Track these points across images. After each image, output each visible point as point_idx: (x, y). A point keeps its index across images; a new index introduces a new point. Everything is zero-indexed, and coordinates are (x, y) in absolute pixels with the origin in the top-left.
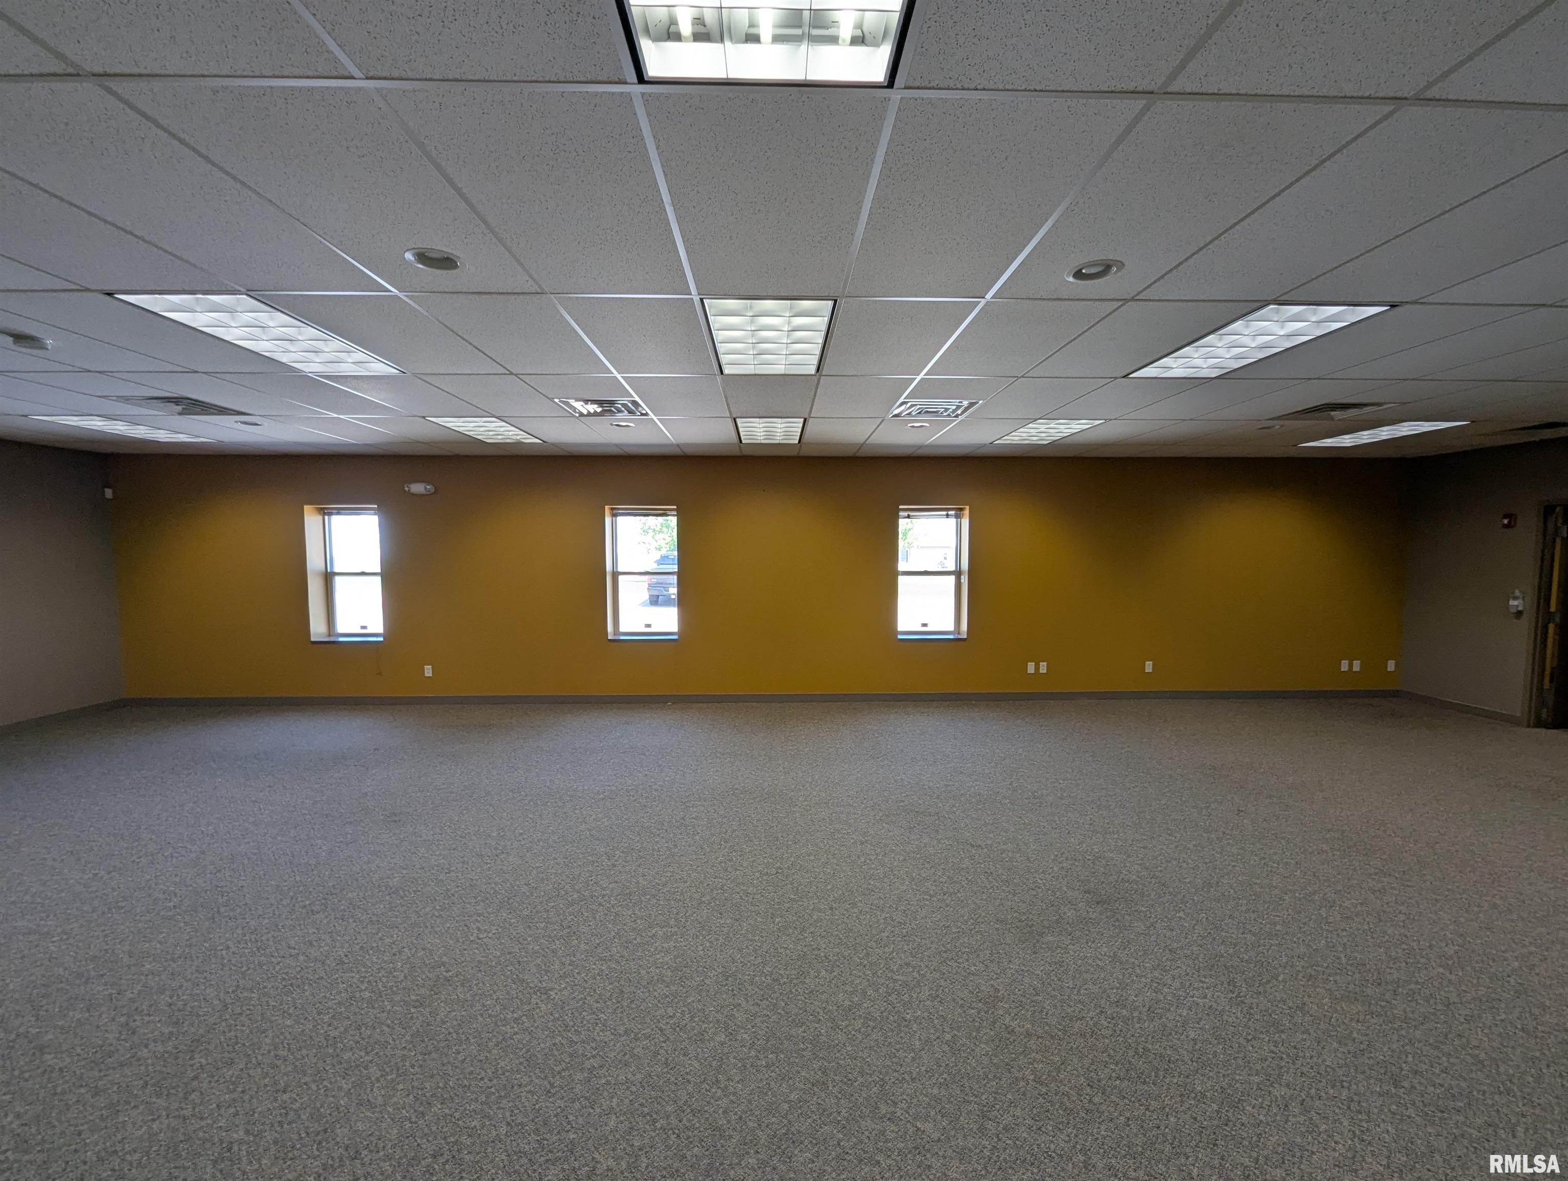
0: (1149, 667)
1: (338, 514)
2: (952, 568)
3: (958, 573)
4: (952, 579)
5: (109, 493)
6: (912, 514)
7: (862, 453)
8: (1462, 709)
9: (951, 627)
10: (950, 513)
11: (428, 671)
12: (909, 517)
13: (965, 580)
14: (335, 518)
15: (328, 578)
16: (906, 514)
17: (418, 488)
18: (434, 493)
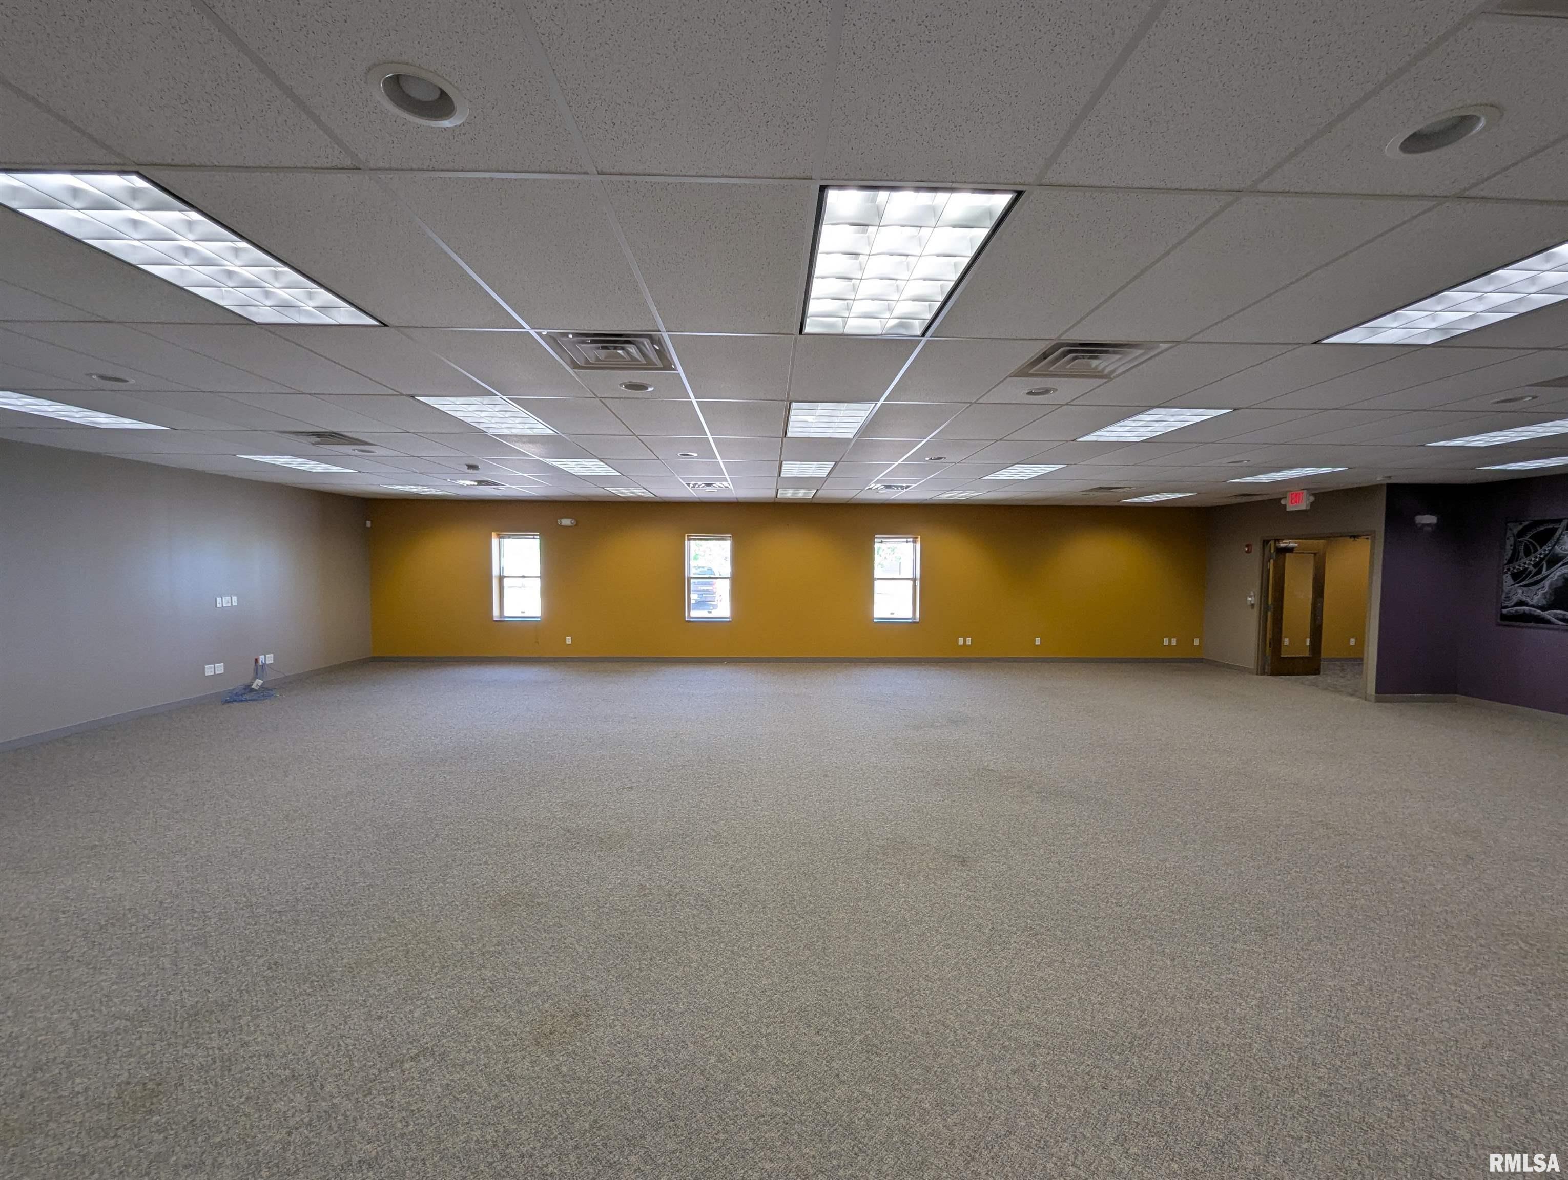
0: (1038, 641)
1: (509, 538)
2: (911, 576)
3: (914, 580)
4: (911, 583)
5: (369, 524)
6: (884, 540)
7: (853, 502)
8: (1230, 667)
9: (910, 615)
10: (909, 540)
11: (569, 640)
12: (882, 542)
13: (918, 583)
14: (505, 540)
15: (501, 578)
16: (880, 540)
17: (566, 522)
18: (576, 525)
